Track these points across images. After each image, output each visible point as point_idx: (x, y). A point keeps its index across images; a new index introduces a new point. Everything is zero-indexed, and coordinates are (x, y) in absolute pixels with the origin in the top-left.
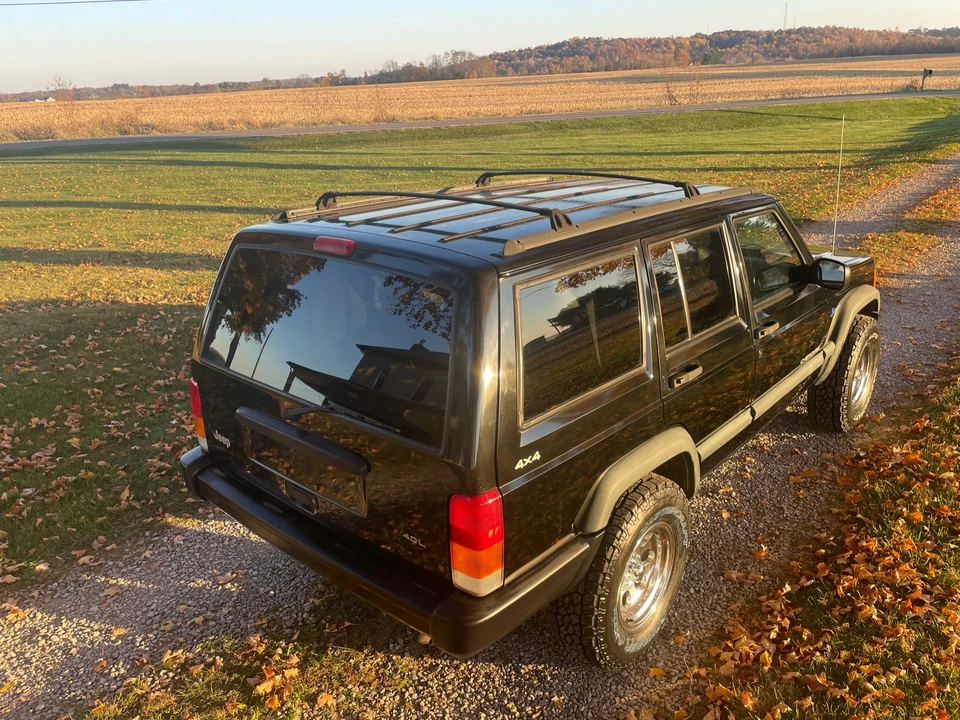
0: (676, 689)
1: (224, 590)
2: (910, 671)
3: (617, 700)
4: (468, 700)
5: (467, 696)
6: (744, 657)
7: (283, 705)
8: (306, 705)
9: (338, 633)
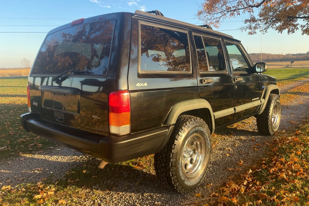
0: (206, 200)
1: (34, 172)
2: (301, 192)
3: (182, 203)
4: (121, 203)
5: (121, 202)
6: (233, 190)
7: (44, 203)
8: (54, 203)
9: (74, 182)
